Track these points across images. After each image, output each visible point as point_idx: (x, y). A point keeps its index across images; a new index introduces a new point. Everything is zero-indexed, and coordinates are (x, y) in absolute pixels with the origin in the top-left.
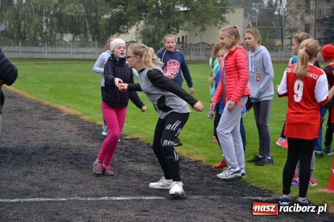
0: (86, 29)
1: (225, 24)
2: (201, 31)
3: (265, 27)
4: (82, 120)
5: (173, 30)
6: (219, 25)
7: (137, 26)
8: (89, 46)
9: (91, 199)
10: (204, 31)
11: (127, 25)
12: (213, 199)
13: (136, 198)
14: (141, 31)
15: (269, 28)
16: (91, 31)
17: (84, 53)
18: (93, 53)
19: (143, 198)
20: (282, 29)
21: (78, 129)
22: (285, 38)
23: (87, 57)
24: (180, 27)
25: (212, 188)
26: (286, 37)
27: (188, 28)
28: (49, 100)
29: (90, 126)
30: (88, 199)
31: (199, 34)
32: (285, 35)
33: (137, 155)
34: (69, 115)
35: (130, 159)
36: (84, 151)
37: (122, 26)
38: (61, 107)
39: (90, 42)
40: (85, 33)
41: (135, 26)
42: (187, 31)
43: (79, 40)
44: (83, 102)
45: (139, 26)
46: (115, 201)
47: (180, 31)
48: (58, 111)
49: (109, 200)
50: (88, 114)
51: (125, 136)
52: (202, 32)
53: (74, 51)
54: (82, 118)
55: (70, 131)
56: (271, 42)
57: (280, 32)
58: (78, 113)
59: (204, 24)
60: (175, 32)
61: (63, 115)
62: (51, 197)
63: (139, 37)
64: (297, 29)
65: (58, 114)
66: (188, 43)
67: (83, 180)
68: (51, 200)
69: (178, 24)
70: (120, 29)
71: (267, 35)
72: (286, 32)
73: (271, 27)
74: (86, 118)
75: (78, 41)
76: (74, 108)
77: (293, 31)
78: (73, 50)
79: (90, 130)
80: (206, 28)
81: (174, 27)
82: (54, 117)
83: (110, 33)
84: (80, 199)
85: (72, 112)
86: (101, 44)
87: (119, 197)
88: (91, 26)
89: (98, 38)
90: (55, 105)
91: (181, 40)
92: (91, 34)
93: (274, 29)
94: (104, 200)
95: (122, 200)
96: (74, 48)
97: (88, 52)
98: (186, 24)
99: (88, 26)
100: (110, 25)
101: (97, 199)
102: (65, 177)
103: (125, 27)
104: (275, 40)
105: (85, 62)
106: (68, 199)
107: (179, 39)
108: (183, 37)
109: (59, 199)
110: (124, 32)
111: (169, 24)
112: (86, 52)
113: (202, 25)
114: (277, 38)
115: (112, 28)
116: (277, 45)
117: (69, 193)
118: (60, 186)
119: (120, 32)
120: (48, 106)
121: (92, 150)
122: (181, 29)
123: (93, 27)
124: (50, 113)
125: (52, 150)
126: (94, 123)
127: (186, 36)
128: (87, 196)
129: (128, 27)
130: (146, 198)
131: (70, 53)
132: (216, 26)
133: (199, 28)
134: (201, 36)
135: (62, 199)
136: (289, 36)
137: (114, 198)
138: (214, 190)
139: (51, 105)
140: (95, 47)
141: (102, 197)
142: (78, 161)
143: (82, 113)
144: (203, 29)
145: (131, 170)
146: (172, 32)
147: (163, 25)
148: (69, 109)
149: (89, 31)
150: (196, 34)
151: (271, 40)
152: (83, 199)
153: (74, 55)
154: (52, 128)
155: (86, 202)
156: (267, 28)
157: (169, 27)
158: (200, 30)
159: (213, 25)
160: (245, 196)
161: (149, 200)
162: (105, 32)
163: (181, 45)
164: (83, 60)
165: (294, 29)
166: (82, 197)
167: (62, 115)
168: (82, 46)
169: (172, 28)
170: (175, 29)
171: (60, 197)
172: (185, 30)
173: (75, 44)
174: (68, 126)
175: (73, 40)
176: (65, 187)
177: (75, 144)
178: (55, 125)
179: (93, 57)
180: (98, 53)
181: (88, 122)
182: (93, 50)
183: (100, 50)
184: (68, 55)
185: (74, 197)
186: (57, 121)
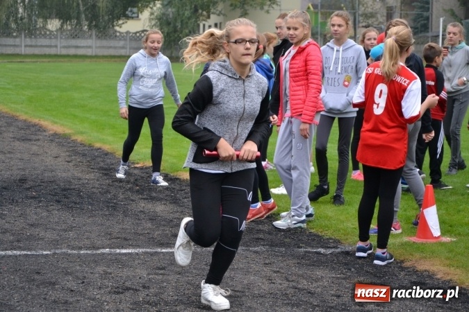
0: (79, 13)
1: (274, 6)
3: (331, 10)
4: (74, 141)
5: (201, 15)
6: (266, 8)
7: (151, 8)
8: (83, 38)
9: (86, 252)
10: (247, 16)
11: (138, 7)
12: (256, 252)
13: (149, 250)
14: (157, 16)
16: (86, 15)
17: (77, 47)
18: (90, 47)
19: (159, 250)
20: (355, 13)
21: (68, 154)
22: (359, 27)
23: (81, 52)
24: (212, 11)
25: (256, 236)
26: (361, 25)
27: (223, 12)
28: (26, 113)
29: (84, 150)
30: (82, 252)
32: (359, 22)
33: (150, 190)
34: (56, 135)
35: (141, 196)
36: (76, 185)
37: (129, 9)
38: (44, 123)
39: (85, 31)
40: (78, 18)
41: (149, 9)
42: (222, 16)
43: (69, 28)
44: (75, 116)
45: (155, 8)
46: (120, 254)
47: (212, 16)
48: (40, 129)
49: (110, 254)
50: (82, 133)
51: (133, 163)
53: (63, 44)
54: (74, 138)
55: (56, 157)
58: (68, 131)
59: (245, 6)
60: (204, 18)
61: (47, 134)
62: (29, 250)
63: (155, 25)
64: (376, 13)
65: (40, 133)
67: (75, 225)
68: (29, 253)
69: (209, 6)
70: (127, 13)
72: (361, 18)
74: (79, 138)
75: (69, 30)
76: (62, 125)
77: (370, 17)
78: (60, 43)
79: (84, 155)
80: (248, 12)
81: (203, 11)
82: (33, 137)
83: (113, 18)
84: (69, 251)
85: (59, 129)
86: (100, 35)
87: (125, 248)
88: (87, 9)
89: (96, 26)
90: (36, 121)
92: (86, 20)
94: (104, 254)
95: (129, 253)
96: (62, 40)
97: (82, 45)
98: (220, 6)
99: (82, 8)
100: (113, 7)
101: (95, 252)
102: (50, 221)
103: (135, 10)
105: (78, 60)
106: (53, 251)
107: (210, 26)
108: (216, 24)
109: (41, 252)
110: (132, 18)
111: (196, 6)
112: (79, 45)
113: (243, 7)
115: (116, 11)
117: (55, 244)
118: (42, 234)
119: (128, 18)
120: (25, 121)
121: (87, 183)
122: (213, 13)
123: (90, 10)
124: (28, 132)
125: (31, 183)
126: (90, 146)
127: (221, 23)
128: (80, 248)
129: (139, 10)
130: (164, 251)
131: (56, 46)
132: (262, 8)
133: (238, 12)
135: (45, 253)
136: (364, 24)
137: (118, 251)
138: (257, 239)
139: (30, 120)
140: (92, 39)
141: (101, 248)
142: (68, 198)
143: (73, 132)
144: (245, 13)
145: (141, 211)
146: (201, 18)
147: (188, 8)
148: (56, 125)
149: (83, 16)
152: (74, 252)
153: (62, 49)
154: (31, 153)
155: (79, 256)
157: (196, 10)
158: (239, 15)
159: (258, 8)
160: (301, 247)
161: (167, 253)
162: (106, 18)
164: (76, 56)
165: (371, 13)
166: (73, 248)
167: (45, 134)
168: (74, 37)
169: (200, 11)
170: (205, 13)
171: (42, 249)
172: (219, 15)
173: (64, 34)
174: (54, 149)
175: (60, 29)
176: (49, 235)
177: (64, 175)
178: (35, 148)
179: (89, 52)
180: (96, 47)
181: (82, 144)
182: (89, 42)
183: (99, 43)
184: (54, 49)
185: (61, 249)
186: (39, 143)
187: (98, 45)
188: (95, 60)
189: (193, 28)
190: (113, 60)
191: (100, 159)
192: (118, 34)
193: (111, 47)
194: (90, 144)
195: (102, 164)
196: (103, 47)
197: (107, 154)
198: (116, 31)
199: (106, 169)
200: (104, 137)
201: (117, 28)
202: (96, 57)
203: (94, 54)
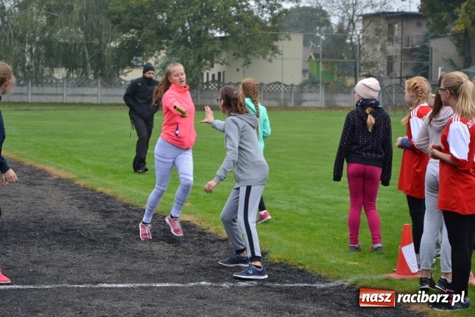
0: (85, 62)
1: (277, 55)
2: (244, 65)
3: (332, 60)
4: (77, 186)
5: (205, 64)
6: (268, 57)
7: (156, 57)
8: (89, 86)
9: (84, 286)
10: (249, 65)
11: (143, 56)
13: (145, 285)
14: (161, 65)
15: (338, 62)
16: (92, 64)
17: (83, 95)
18: (95, 95)
19: (154, 285)
20: (356, 63)
21: (71, 197)
22: (360, 76)
23: (86, 100)
24: (215, 60)
26: (362, 74)
27: (226, 61)
28: (32, 159)
29: (87, 194)
30: (81, 286)
31: (241, 70)
32: (360, 71)
34: (60, 179)
36: (77, 226)
37: (135, 58)
38: (49, 169)
39: (90, 81)
40: (84, 67)
41: (153, 58)
42: (225, 65)
43: (75, 76)
44: (79, 162)
45: (159, 57)
46: (116, 288)
47: (215, 65)
48: (44, 174)
49: (108, 288)
50: (85, 178)
51: (133, 206)
52: (246, 67)
53: (69, 93)
54: (77, 182)
56: (341, 81)
57: (353, 67)
58: (71, 176)
59: (248, 55)
60: (208, 67)
61: (51, 179)
62: (32, 284)
63: (159, 73)
64: (377, 63)
65: (44, 178)
66: (226, 82)
67: (75, 262)
68: (32, 287)
69: (212, 56)
70: (132, 61)
71: (335, 71)
72: (362, 67)
73: (341, 60)
74: (82, 183)
75: (75, 79)
76: (66, 170)
77: (370, 66)
78: (66, 91)
79: (86, 198)
80: (251, 61)
81: (207, 60)
82: (38, 182)
83: (119, 67)
84: (69, 286)
85: (63, 174)
86: (106, 83)
87: (122, 283)
88: (93, 58)
89: (101, 75)
90: (41, 166)
91: (216, 78)
92: (92, 69)
93: (344, 63)
94: (101, 288)
95: (125, 287)
96: (68, 89)
97: (88, 93)
98: (224, 56)
99: (88, 57)
100: (119, 56)
101: (93, 286)
102: (51, 259)
103: (140, 59)
104: (346, 78)
105: (83, 108)
106: (53, 286)
107: (213, 76)
108: (219, 73)
109: (42, 287)
110: (137, 67)
111: (199, 56)
112: (85, 93)
113: (246, 56)
114: (349, 75)
115: (121, 61)
116: (349, 85)
117: (56, 279)
118: (44, 270)
119: (133, 66)
120: (31, 166)
121: (88, 225)
122: (217, 62)
123: (96, 59)
124: (33, 177)
125: (34, 225)
126: (93, 190)
127: (224, 72)
128: (80, 283)
129: (144, 59)
130: (158, 285)
131: (62, 95)
132: (264, 57)
133: (241, 61)
134: (244, 72)
135: (46, 287)
136: (365, 73)
137: (115, 285)
139: (35, 165)
140: (98, 87)
141: (99, 283)
142: (69, 238)
143: (76, 177)
144: (248, 63)
146: (205, 67)
147: (192, 57)
148: (60, 170)
149: (89, 65)
150: (238, 70)
151: (340, 77)
152: (74, 286)
153: (68, 98)
154: (36, 196)
155: (78, 290)
156: (334, 62)
157: (200, 59)
158: (242, 64)
159: (261, 57)
161: (161, 287)
162: (112, 66)
163: (217, 85)
164: (81, 104)
165: (372, 62)
166: (73, 283)
167: (49, 178)
168: (79, 86)
169: (204, 60)
170: (208, 62)
171: (44, 284)
172: (222, 64)
173: (70, 82)
174: (58, 193)
175: (67, 77)
176: (50, 272)
177: (66, 217)
178: (39, 192)
179: (94, 100)
180: (102, 96)
181: (85, 189)
182: (94, 90)
183: (105, 91)
184: (61, 97)
185: (62, 283)
186: (43, 187)
187: (103, 93)
188: (100, 107)
189: (197, 77)
190: (118, 108)
191: (101, 202)
192: (123, 83)
193: (116, 95)
194: (92, 189)
195: (103, 207)
196: (109, 95)
197: (108, 197)
198: (121, 80)
199: (106, 212)
200: (107, 182)
201: (122, 77)
202: (102, 105)
203: (99, 102)
